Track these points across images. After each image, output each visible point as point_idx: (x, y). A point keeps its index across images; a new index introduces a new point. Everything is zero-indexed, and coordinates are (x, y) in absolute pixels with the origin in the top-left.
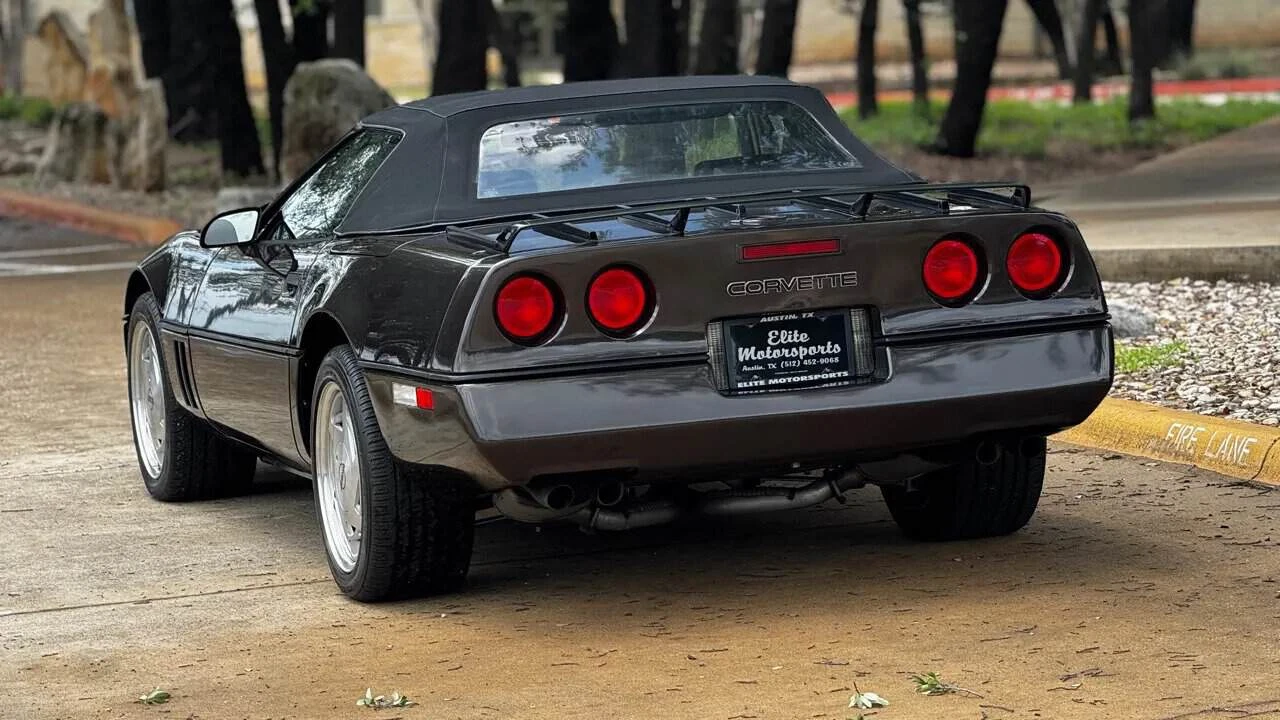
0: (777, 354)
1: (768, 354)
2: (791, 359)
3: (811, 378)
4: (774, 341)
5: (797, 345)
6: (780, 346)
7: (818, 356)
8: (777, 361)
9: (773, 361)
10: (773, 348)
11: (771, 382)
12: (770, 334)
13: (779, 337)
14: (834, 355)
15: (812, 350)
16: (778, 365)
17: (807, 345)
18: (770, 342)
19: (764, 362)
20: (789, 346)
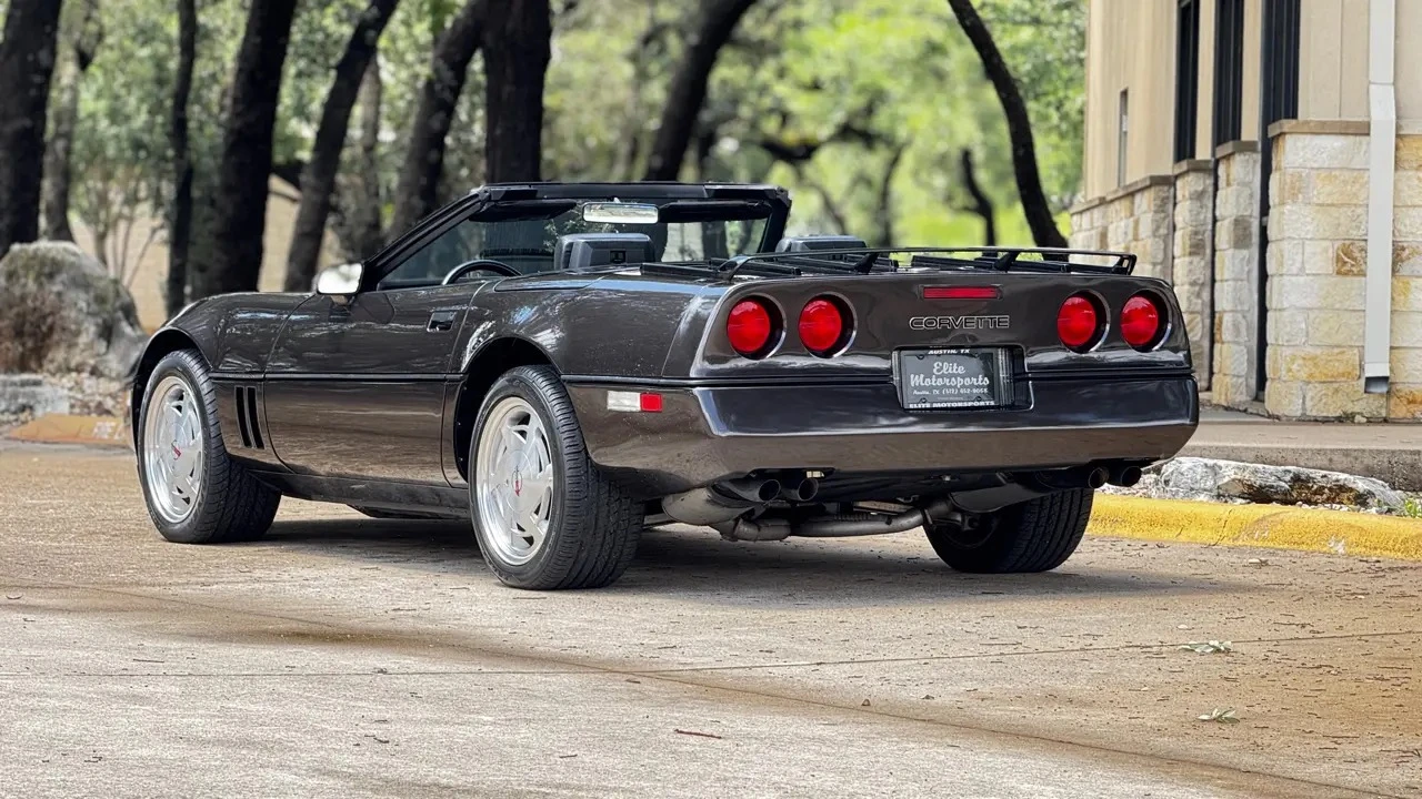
0: (940, 382)
1: (933, 382)
2: (951, 387)
3: (966, 404)
4: (938, 371)
5: (956, 376)
6: (942, 376)
7: (972, 386)
8: (941, 388)
9: (937, 387)
10: (937, 377)
11: (935, 405)
12: (935, 365)
13: (942, 368)
14: (983, 387)
15: (967, 381)
16: (941, 392)
17: (963, 377)
18: (935, 371)
19: (931, 388)
20: (950, 376)
